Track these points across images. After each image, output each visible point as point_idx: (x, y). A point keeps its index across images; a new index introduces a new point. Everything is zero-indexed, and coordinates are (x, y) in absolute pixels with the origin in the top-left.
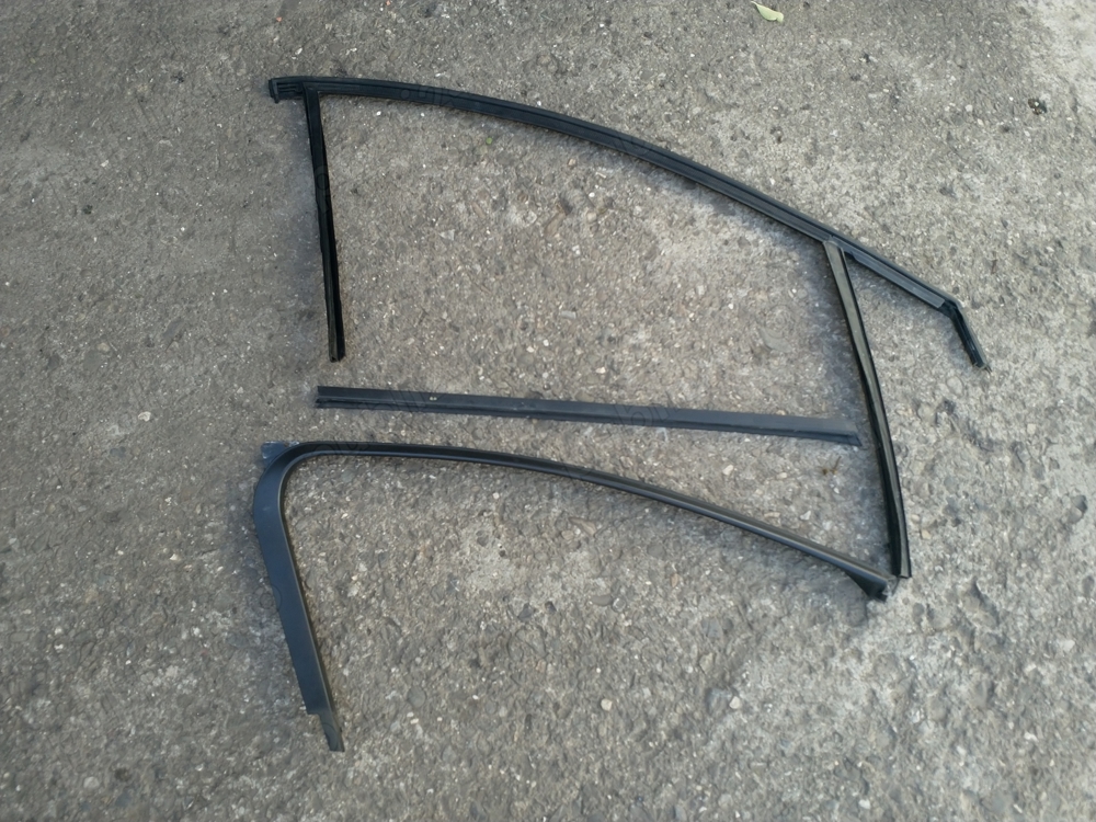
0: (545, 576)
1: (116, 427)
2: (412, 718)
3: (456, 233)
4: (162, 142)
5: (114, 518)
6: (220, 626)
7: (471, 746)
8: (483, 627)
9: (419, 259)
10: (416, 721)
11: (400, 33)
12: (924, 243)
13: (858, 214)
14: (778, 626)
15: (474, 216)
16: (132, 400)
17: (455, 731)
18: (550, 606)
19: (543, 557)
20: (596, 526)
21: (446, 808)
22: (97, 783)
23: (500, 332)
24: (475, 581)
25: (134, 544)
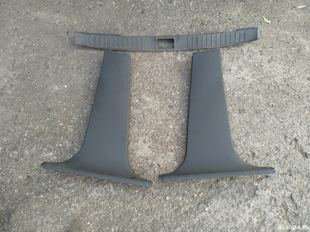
0: (160, 156)
1: (57, 87)
2: (111, 185)
3: (161, 59)
4: (91, 20)
5: (49, 110)
6: (67, 145)
7: (125, 198)
8: (138, 166)
9: (150, 63)
10: (112, 186)
11: (161, 6)
12: (299, 92)
13: (280, 79)
14: (226, 190)
15: (168, 56)
16: (63, 81)
17: (122, 192)
18: (159, 165)
19: (160, 151)
20: (178, 147)
21: (113, 214)
22: (22, 178)
23: (166, 87)
24: (139, 152)
25: (52, 118)
